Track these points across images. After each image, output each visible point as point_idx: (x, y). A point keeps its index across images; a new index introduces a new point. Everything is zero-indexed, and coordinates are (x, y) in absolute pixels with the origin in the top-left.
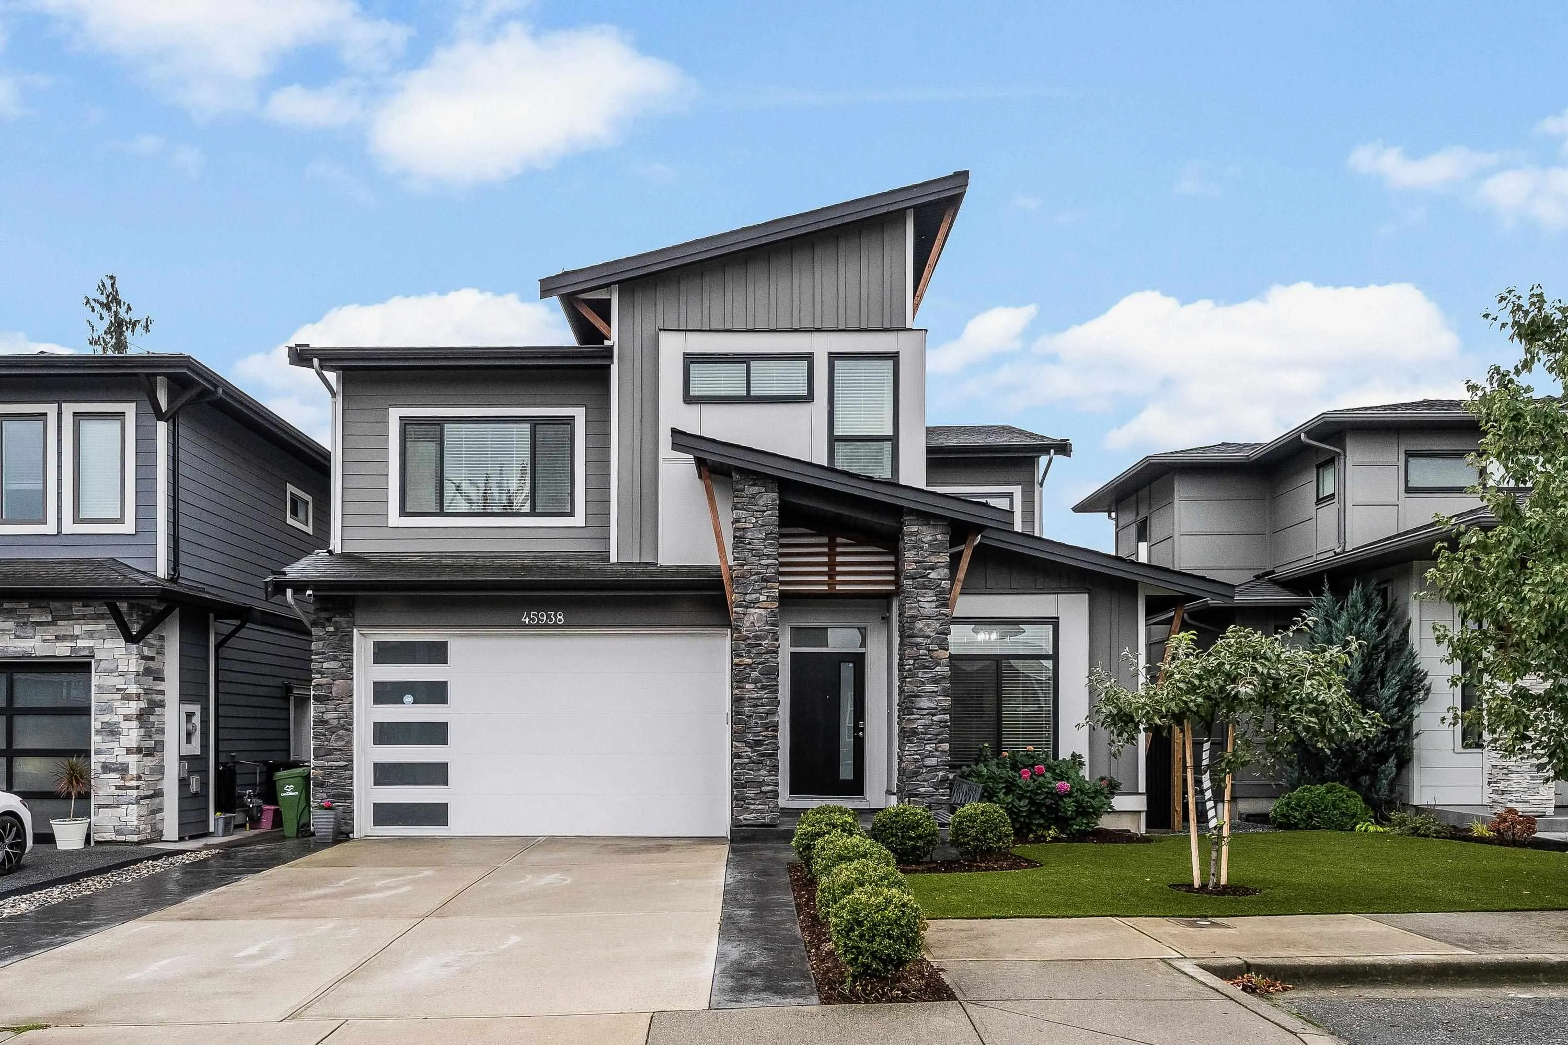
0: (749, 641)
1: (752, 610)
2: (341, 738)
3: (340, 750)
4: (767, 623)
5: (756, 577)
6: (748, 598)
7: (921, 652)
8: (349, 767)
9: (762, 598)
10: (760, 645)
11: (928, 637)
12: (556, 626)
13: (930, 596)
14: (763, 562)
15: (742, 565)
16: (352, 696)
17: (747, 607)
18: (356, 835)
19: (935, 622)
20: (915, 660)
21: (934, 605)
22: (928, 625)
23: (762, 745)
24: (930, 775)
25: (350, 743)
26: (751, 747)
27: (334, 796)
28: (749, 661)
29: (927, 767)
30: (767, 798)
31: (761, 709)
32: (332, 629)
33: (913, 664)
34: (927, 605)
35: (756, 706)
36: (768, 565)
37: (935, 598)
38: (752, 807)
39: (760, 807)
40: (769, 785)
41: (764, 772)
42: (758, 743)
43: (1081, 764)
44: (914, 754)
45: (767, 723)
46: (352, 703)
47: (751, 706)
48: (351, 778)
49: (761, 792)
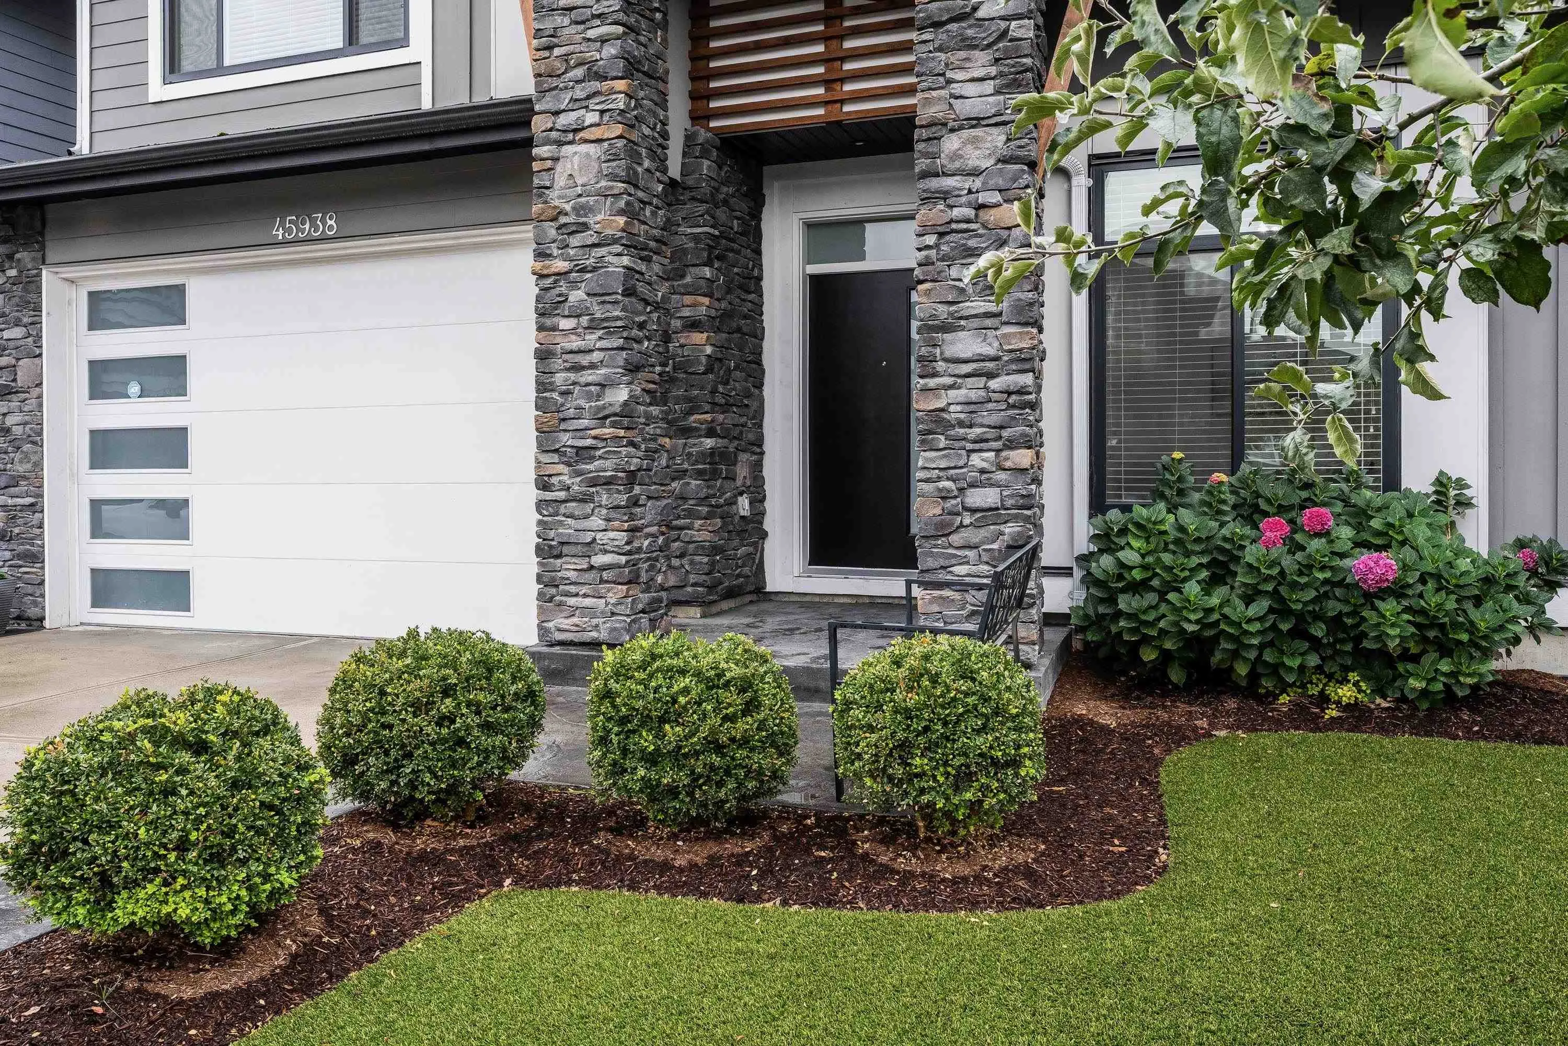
0: (563, 220)
1: (568, 150)
2: (26, 457)
3: (25, 478)
4: (600, 175)
5: (579, 72)
6: (564, 120)
7: (956, 213)
8: (35, 508)
9: (591, 118)
10: (585, 227)
11: (975, 173)
12: (323, 239)
13: (981, 63)
14: (591, 34)
15: (549, 48)
16: (40, 385)
17: (560, 144)
18: (47, 624)
19: (994, 130)
20: (941, 235)
21: (989, 87)
22: (975, 141)
23: (592, 459)
24: (983, 533)
25: (39, 465)
26: (569, 464)
27: (19, 556)
28: (560, 265)
29: (974, 511)
30: (602, 581)
31: (588, 376)
32: (13, 273)
33: (937, 246)
34: (970, 89)
35: (577, 368)
36: (603, 40)
37: (993, 71)
38: (572, 601)
39: (588, 602)
40: (606, 552)
41: (596, 522)
42: (583, 453)
43: (1464, 504)
44: (939, 479)
45: (604, 407)
46: (40, 397)
47: (568, 370)
48: (41, 526)
49: (592, 567)
